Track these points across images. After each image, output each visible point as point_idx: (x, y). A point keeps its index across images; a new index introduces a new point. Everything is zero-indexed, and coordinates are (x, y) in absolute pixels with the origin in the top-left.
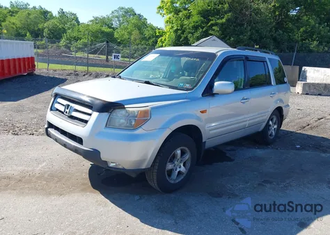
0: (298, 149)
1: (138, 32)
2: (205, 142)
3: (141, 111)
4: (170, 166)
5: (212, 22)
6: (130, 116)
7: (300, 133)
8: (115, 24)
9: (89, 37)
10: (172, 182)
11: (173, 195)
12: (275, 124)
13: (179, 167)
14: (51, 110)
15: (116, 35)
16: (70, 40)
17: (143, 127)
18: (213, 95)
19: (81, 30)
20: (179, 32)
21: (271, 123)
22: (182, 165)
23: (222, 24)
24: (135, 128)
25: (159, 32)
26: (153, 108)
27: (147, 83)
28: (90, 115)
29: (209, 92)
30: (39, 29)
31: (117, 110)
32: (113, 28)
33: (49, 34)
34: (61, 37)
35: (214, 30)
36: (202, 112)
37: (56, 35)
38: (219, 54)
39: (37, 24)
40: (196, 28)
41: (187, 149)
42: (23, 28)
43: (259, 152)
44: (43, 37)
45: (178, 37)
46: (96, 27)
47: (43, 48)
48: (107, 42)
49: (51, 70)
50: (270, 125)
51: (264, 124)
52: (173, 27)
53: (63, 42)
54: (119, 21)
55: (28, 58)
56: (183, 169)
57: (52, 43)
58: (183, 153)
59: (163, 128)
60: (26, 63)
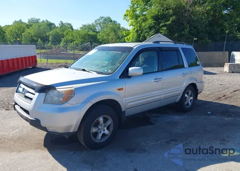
0: (209, 115)
1: (114, 33)
2: (125, 111)
3: (67, 91)
4: (94, 130)
5: (162, 24)
6: (60, 94)
7: (215, 103)
8: (98, 28)
9: (80, 39)
10: (98, 141)
11: (98, 151)
12: (191, 96)
13: (103, 130)
14: (17, 92)
15: (99, 37)
16: (67, 42)
17: (69, 102)
18: (129, 77)
19: (74, 35)
20: (140, 32)
21: (186, 95)
22: (105, 129)
23: (169, 25)
24: (62, 103)
25: (126, 33)
26: (76, 89)
27: (84, 70)
28: (34, 94)
29: (125, 75)
30: (47, 36)
31: (51, 91)
32: (96, 32)
33: (52, 39)
34: (61, 41)
35: (163, 30)
36: (120, 90)
37: (57, 39)
38: (135, 48)
39: (45, 32)
40: (150, 28)
41: (108, 117)
42: (36, 36)
43: (177, 118)
44: (49, 41)
45: (139, 36)
46: (84, 32)
47: (49, 49)
48: (91, 42)
49: (49, 64)
50: (186, 98)
51: (180, 97)
52: (134, 29)
53: (62, 44)
54: (100, 26)
55: (32, 56)
56: (106, 132)
57: (55, 45)
58: (105, 120)
59: (85, 102)
60: (31, 60)
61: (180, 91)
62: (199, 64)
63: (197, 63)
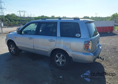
36: (15, 38)
61: (47, 50)
62: (80, 37)
63: (76, 35)
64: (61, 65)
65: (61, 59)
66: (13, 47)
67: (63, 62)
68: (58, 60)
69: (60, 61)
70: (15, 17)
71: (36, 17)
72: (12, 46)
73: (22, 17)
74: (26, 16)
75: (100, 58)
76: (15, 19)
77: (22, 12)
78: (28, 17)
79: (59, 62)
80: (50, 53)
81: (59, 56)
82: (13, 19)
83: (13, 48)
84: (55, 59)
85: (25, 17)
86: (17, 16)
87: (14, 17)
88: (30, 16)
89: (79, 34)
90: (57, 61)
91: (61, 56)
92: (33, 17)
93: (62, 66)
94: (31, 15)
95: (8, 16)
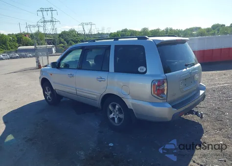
61: (95, 96)
62: (146, 72)
63: (139, 69)
64: (118, 123)
65: (117, 113)
66: (49, 91)
67: (119, 119)
68: (113, 114)
69: (115, 116)
70: (76, 35)
71: (112, 33)
72: (48, 89)
73: (87, 35)
74: (95, 32)
75: (194, 113)
76: (75, 38)
77: (87, 24)
78: (99, 34)
79: (113, 119)
80: (100, 102)
81: (114, 106)
82: (72, 40)
83: (49, 93)
84: (108, 113)
85: (93, 33)
86: (78, 34)
87: (74, 36)
88: (100, 32)
89: (143, 67)
90: (112, 116)
91: (117, 107)
92: (107, 34)
93: (118, 125)
94: (103, 29)
95: (64, 35)
